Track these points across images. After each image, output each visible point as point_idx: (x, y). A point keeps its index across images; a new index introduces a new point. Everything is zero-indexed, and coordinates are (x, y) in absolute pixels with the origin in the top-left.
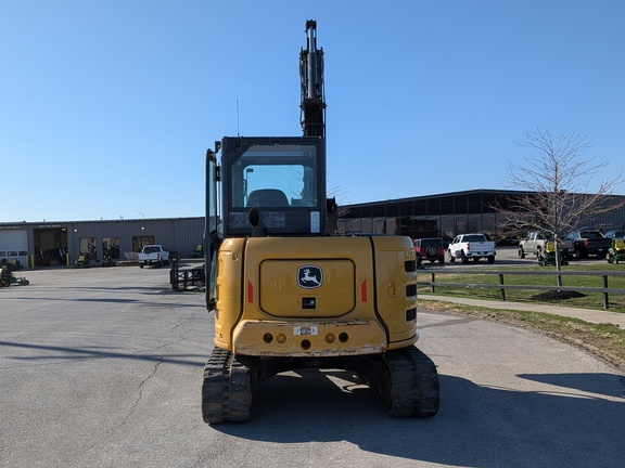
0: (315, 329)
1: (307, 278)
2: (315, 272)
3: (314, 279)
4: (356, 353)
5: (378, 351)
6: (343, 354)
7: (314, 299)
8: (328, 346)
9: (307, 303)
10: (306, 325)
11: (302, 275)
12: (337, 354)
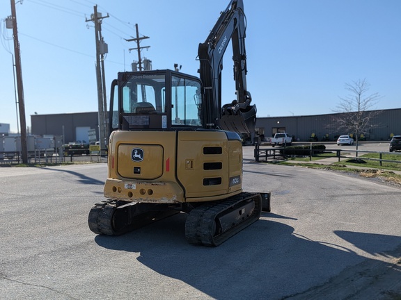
0: (134, 186)
1: (136, 156)
2: (140, 152)
3: (139, 156)
4: (158, 202)
5: (172, 202)
6: (150, 202)
7: (139, 168)
8: (142, 196)
9: (136, 170)
10: (130, 183)
11: (134, 154)
12: (146, 202)
